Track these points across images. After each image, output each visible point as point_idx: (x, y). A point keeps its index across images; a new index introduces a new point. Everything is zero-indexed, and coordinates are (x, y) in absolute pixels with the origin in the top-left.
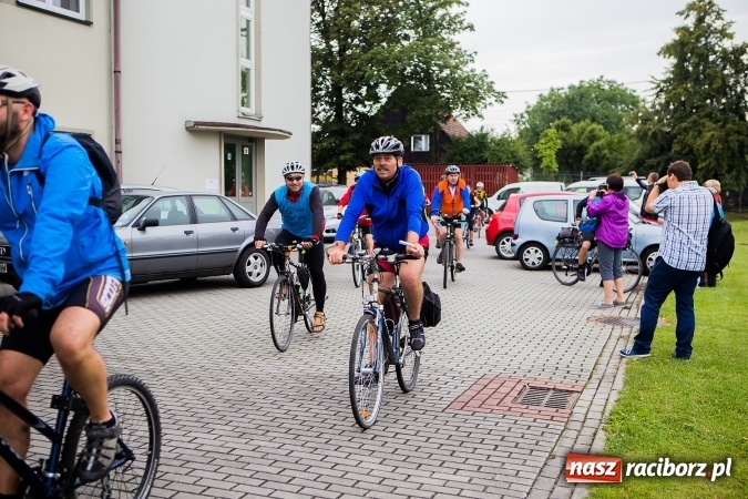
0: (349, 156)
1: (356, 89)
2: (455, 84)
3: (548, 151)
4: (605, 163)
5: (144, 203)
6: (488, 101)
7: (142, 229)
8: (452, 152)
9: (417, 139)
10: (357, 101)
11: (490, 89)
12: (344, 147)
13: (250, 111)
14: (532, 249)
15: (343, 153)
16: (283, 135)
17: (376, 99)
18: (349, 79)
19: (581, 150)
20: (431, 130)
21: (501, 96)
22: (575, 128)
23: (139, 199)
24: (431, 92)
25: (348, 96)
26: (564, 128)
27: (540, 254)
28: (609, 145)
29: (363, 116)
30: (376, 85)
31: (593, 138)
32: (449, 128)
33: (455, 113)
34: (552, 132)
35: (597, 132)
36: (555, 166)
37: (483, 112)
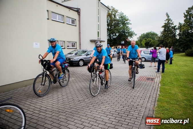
0: (112, 44)
2: (128, 33)
3: (143, 43)
4: (152, 45)
5: (87, 52)
6: (134, 35)
7: (87, 56)
8: (128, 43)
9: (122, 42)
10: (113, 36)
11: (134, 34)
12: (111, 43)
13: (99, 38)
14: (143, 58)
15: (111, 44)
16: (104, 41)
17: (116, 35)
18: (112, 32)
19: (148, 43)
20: (125, 40)
21: (136, 35)
22: (147, 39)
24: (125, 34)
25: (112, 35)
26: (146, 39)
27: (144, 59)
28: (153, 42)
29: (114, 38)
30: (116, 33)
31: (150, 41)
32: (127, 40)
33: (128, 38)
34: (144, 40)
35: (151, 40)
36: (144, 45)
37: (133, 37)
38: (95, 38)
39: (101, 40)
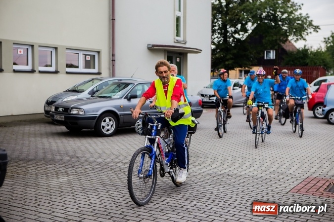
0: (230, 62)
1: (235, 26)
2: (290, 21)
5: (130, 87)
6: (309, 31)
7: (129, 100)
8: (288, 59)
9: (268, 53)
10: (236, 32)
11: (310, 24)
12: (228, 57)
13: (181, 38)
15: (228, 60)
16: (197, 51)
17: (246, 31)
18: (231, 20)
20: (276, 47)
21: (317, 28)
23: (127, 85)
24: (277, 27)
25: (231, 29)
29: (239, 40)
30: (246, 23)
32: (286, 46)
33: (290, 38)
39: (187, 46)
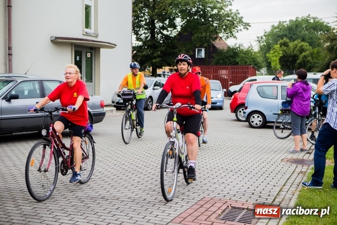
0: (158, 60)
1: (163, 21)
2: (220, 17)
3: (275, 57)
4: (309, 65)
5: (11, 85)
6: (239, 28)
7: (9, 100)
8: (217, 58)
9: (199, 51)
10: (163, 28)
11: (241, 21)
12: (155, 55)
13: (91, 31)
14: (256, 116)
15: (155, 58)
17: (174, 27)
18: (159, 15)
19: (295, 57)
20: (205, 45)
21: (247, 26)
22: (291, 45)
23: (7, 82)
24: (207, 23)
25: (158, 25)
26: (285, 44)
27: (261, 119)
28: (312, 54)
29: (167, 36)
30: (174, 19)
31: (302, 50)
32: (217, 44)
33: (220, 35)
34: (278, 47)
35: (304, 47)
36: (279, 66)
37: (236, 34)
38: (76, 30)
39: (99, 39)
